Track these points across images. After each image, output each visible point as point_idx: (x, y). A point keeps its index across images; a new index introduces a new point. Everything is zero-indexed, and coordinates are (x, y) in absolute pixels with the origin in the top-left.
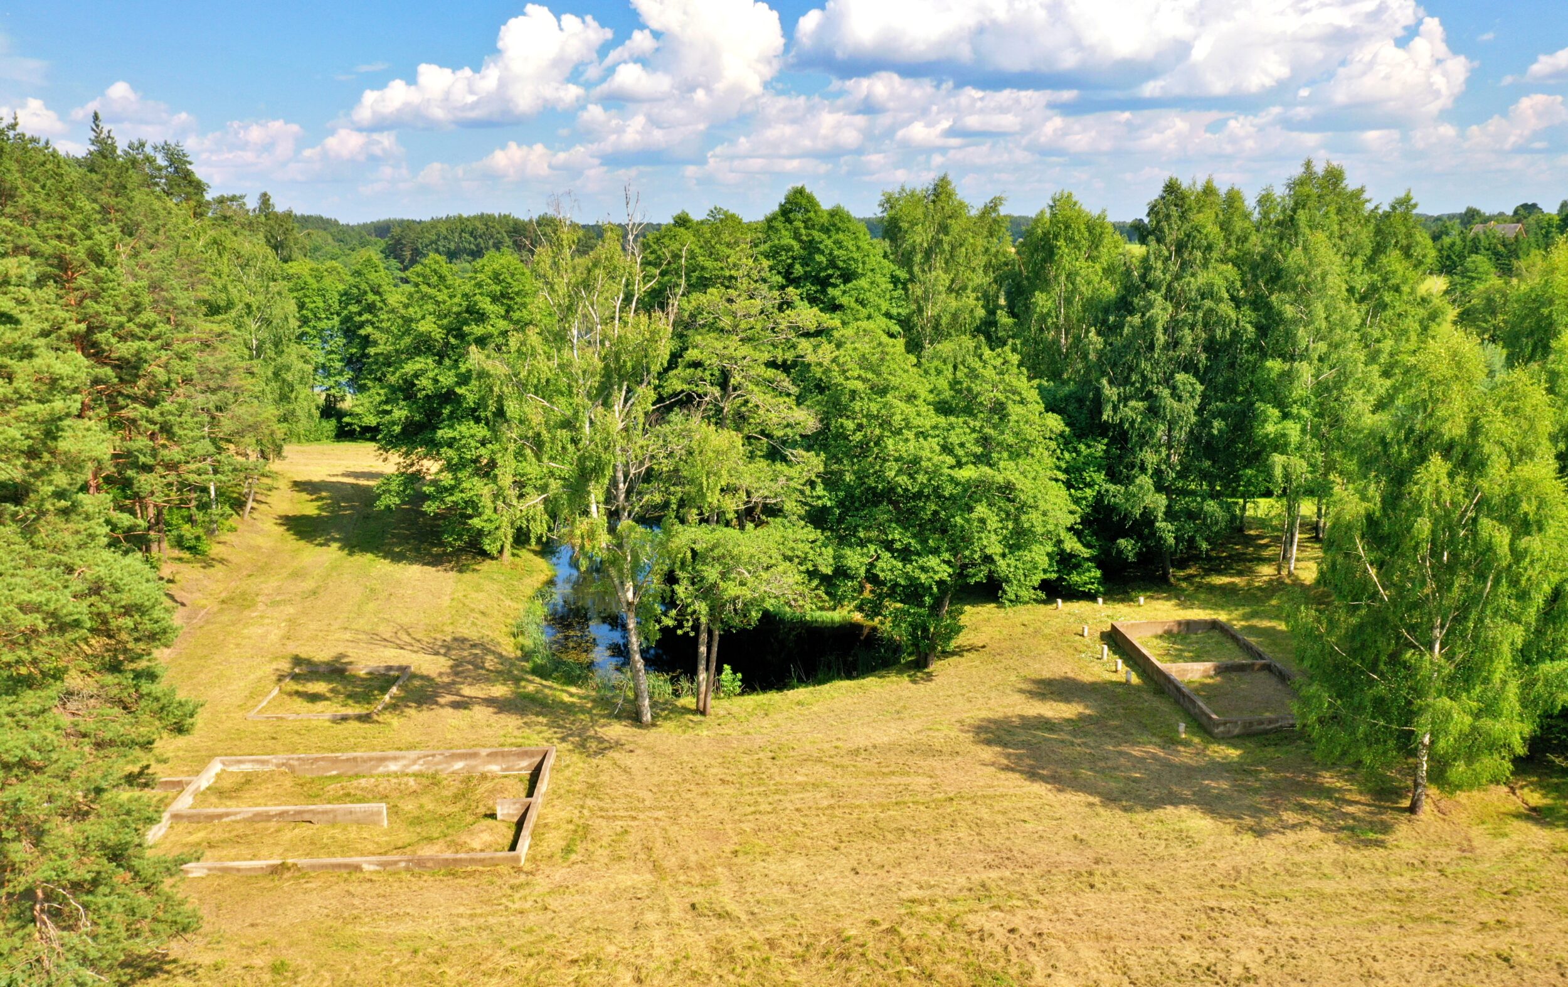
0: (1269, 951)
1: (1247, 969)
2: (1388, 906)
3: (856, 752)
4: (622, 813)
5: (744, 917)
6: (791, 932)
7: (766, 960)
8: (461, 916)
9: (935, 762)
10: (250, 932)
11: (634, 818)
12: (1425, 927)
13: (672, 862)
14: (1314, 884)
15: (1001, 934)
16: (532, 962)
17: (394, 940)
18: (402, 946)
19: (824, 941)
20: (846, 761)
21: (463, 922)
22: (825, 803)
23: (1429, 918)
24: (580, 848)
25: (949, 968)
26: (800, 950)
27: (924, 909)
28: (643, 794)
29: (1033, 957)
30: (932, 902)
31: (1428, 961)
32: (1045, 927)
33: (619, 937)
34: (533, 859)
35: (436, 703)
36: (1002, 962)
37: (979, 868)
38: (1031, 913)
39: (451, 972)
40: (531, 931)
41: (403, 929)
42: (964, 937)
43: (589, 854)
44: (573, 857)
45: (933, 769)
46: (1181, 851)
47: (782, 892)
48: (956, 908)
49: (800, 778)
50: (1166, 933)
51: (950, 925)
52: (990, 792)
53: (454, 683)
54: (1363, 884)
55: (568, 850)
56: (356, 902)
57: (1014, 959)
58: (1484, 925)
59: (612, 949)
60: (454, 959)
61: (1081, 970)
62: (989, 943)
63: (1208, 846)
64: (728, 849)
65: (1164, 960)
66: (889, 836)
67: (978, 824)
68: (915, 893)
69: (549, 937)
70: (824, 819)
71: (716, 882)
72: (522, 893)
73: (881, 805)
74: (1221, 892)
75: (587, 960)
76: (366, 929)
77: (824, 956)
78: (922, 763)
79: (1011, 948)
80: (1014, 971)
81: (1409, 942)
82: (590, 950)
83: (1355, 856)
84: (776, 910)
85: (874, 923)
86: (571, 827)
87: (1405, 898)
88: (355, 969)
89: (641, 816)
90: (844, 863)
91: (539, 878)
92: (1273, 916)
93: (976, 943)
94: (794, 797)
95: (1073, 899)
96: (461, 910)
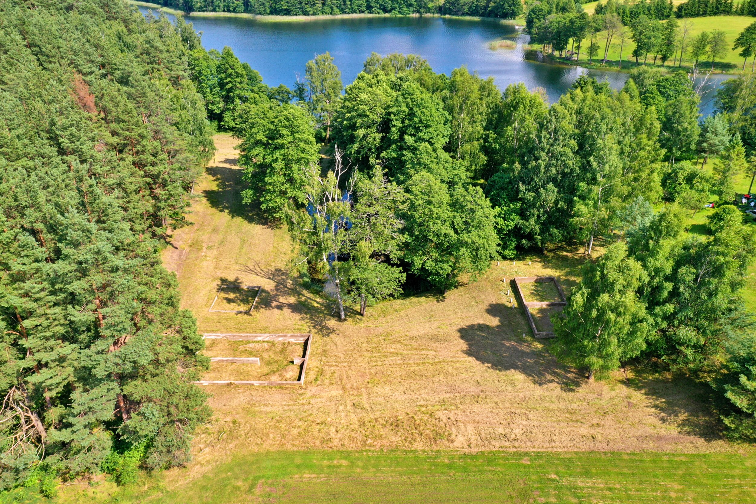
0: (525, 430)
1: (516, 436)
2: (567, 415)
3: (412, 338)
4: (334, 364)
5: (369, 409)
6: (383, 416)
7: (374, 426)
8: (285, 405)
9: (438, 344)
10: (224, 407)
11: (337, 366)
12: (575, 425)
13: (348, 386)
14: (547, 405)
15: (445, 420)
16: (306, 423)
17: (267, 413)
18: (269, 416)
19: (392, 419)
20: (408, 343)
21: (286, 408)
22: (399, 362)
23: (577, 421)
24: (320, 378)
25: (427, 431)
26: (384, 423)
27: (424, 409)
28: (341, 355)
29: (453, 429)
30: (427, 406)
31: (571, 437)
32: (459, 418)
33: (332, 415)
34: (305, 383)
35: (271, 306)
36: (444, 430)
37: (444, 392)
38: (456, 412)
39: (283, 426)
40: (305, 412)
41: (268, 409)
42: (434, 420)
43: (323, 381)
44: (318, 382)
45: (437, 348)
46: (509, 388)
47: (381, 400)
48: (434, 408)
49: (392, 350)
50: (495, 421)
51: (431, 415)
52: (454, 359)
53: (276, 295)
54: (562, 406)
55: (316, 380)
56: (254, 398)
57: (447, 429)
58: (593, 425)
59: (329, 419)
60: (283, 421)
61: (466, 434)
62: (441, 423)
63: (519, 387)
64: (366, 381)
65: (492, 432)
66: (418, 378)
67: (447, 374)
68: (422, 403)
69: (311, 414)
70: (398, 369)
71: (361, 394)
72: (303, 396)
73: (417, 363)
74: (518, 406)
75: (322, 423)
76: (257, 409)
77: (391, 425)
78: (434, 345)
79: (447, 425)
80: (446, 433)
81: (568, 429)
82: (323, 419)
83: (564, 394)
84: (379, 406)
85: (407, 414)
86: (317, 369)
87: (572, 412)
88: (256, 423)
89: (340, 365)
90: (402, 389)
91: (308, 391)
92: (531, 416)
93: (437, 422)
94: (389, 359)
95: (470, 406)
96: (285, 403)
